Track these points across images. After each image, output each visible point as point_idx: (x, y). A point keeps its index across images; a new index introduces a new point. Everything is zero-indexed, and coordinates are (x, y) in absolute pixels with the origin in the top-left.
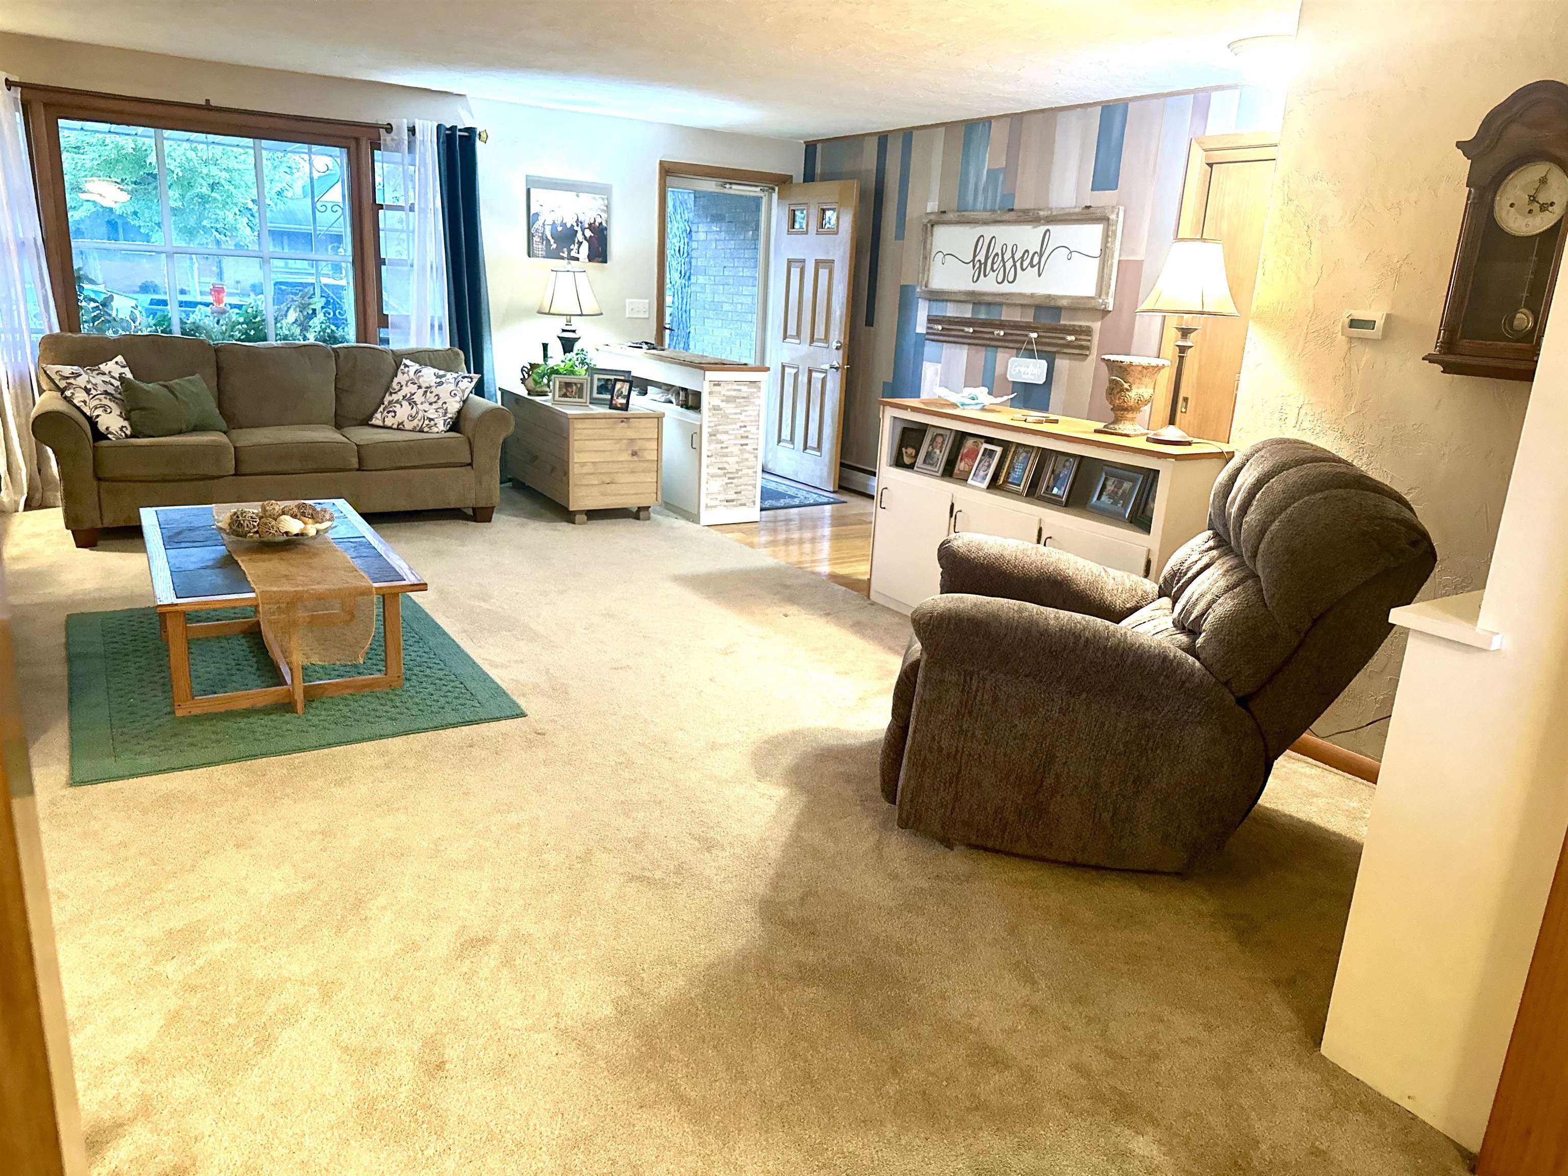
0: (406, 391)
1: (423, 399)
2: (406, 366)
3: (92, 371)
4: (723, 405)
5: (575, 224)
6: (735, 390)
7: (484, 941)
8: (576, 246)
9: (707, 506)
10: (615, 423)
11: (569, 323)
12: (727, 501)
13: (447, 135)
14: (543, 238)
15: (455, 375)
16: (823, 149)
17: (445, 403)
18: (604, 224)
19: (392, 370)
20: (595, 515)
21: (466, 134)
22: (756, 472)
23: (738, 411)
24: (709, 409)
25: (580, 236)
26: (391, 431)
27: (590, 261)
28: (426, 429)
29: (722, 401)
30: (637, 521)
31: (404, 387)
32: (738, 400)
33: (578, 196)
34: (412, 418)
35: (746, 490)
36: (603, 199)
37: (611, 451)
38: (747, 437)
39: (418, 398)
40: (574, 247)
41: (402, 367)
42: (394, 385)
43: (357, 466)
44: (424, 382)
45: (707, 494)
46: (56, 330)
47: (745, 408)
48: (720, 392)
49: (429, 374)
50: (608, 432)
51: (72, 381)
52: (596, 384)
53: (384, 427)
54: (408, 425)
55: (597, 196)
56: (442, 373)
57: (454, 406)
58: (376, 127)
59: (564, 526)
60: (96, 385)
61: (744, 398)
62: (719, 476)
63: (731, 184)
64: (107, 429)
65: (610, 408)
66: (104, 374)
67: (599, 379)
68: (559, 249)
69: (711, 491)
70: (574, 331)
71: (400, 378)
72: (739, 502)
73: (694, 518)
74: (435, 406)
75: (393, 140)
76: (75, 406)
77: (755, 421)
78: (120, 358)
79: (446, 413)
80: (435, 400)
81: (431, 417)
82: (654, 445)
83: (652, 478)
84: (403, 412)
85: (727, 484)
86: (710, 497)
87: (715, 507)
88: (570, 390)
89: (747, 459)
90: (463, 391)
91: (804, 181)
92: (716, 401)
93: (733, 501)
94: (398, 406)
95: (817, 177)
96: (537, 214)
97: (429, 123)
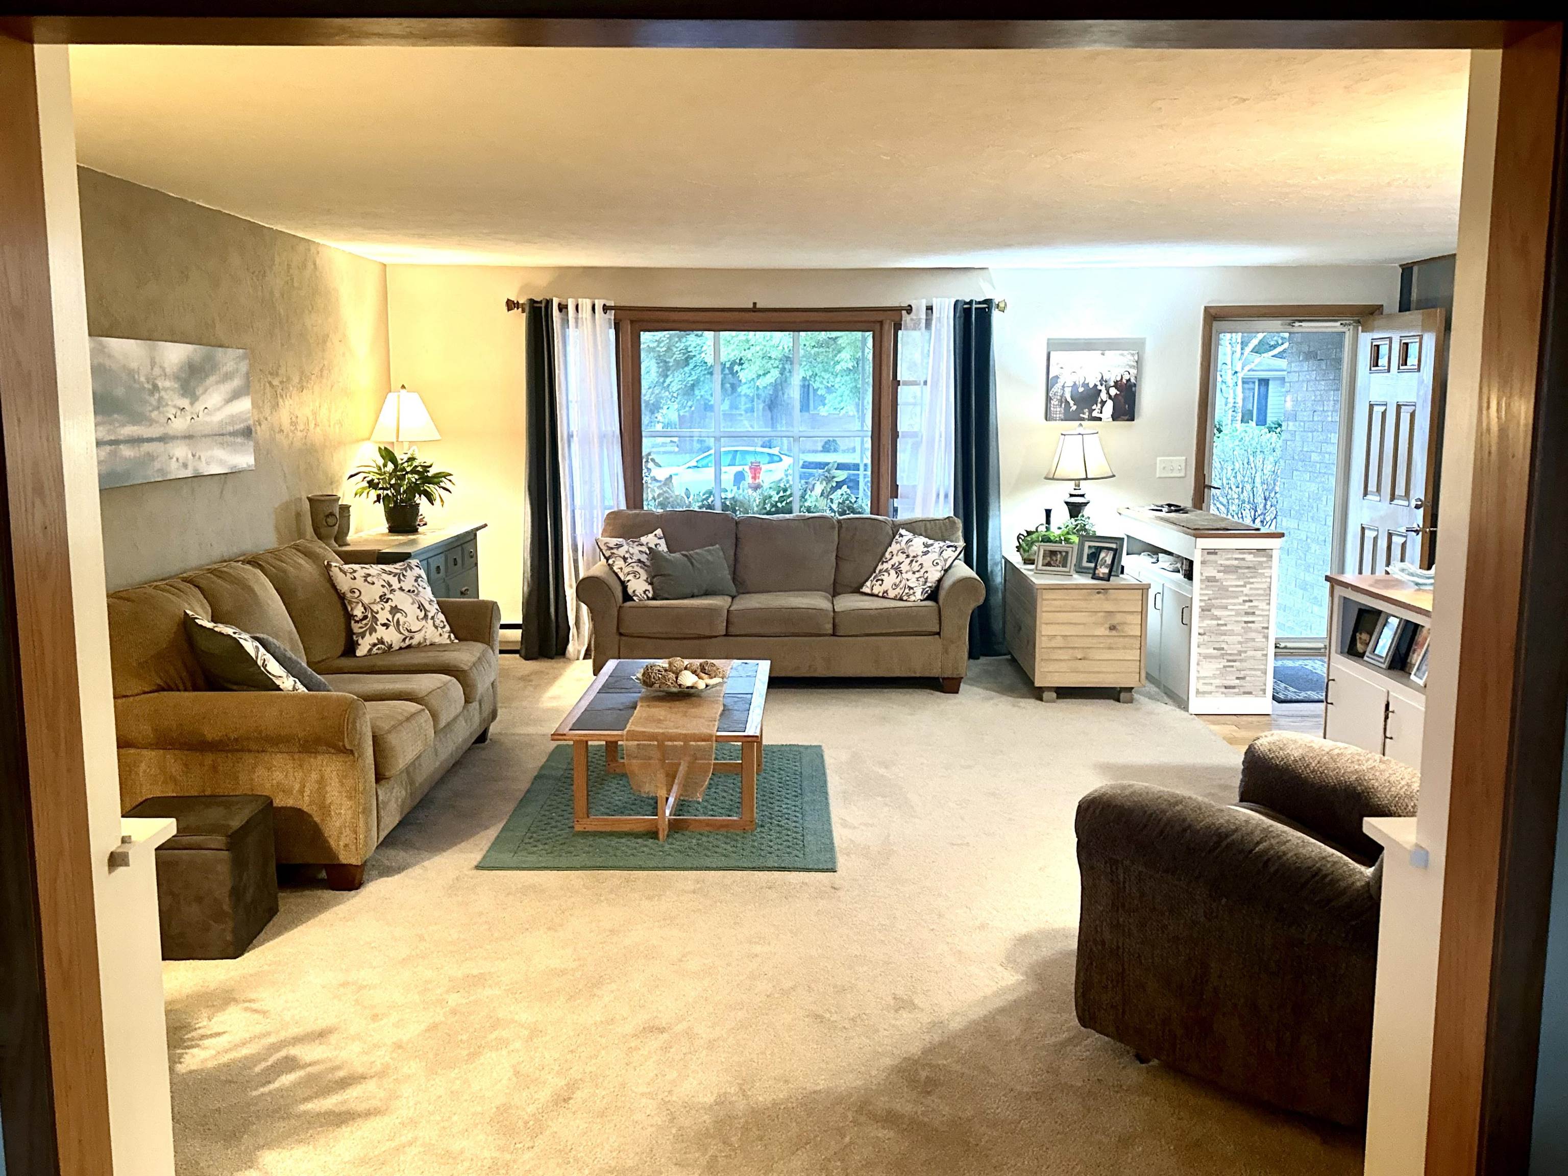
0: (895, 560)
1: (908, 568)
2: (901, 536)
3: (634, 542)
4: (1219, 576)
5: (1098, 384)
6: (1236, 559)
7: (662, 1030)
8: (1099, 405)
9: (1198, 692)
10: (1090, 594)
11: (1078, 487)
12: (1226, 687)
13: (965, 309)
14: (1063, 401)
15: (942, 544)
16: (1419, 270)
17: (927, 572)
18: (1133, 380)
19: (888, 540)
20: (1065, 693)
21: (985, 306)
22: (1266, 655)
23: (1241, 583)
24: (1201, 580)
25: (1103, 396)
26: (876, 598)
27: (1114, 420)
28: (905, 598)
29: (1219, 572)
30: (1117, 703)
31: (895, 557)
32: (1240, 571)
33: (1103, 354)
34: (896, 586)
35: (1253, 676)
36: (1133, 355)
37: (1084, 624)
38: (1253, 613)
39: (904, 567)
40: (1097, 407)
41: (897, 537)
42: (888, 555)
43: (831, 632)
44: (913, 551)
45: (1198, 678)
46: (623, 506)
47: (1251, 580)
48: (1216, 562)
49: (919, 542)
50: (1082, 604)
51: (615, 551)
52: (1086, 551)
53: (872, 595)
54: (892, 594)
55: (1125, 353)
56: (930, 542)
57: (934, 575)
58: (899, 310)
59: (1030, 705)
60: (632, 554)
61: (1248, 568)
62: (1215, 657)
63: (1300, 321)
64: (634, 592)
65: (1093, 578)
66: (642, 545)
67: (1090, 547)
68: (1080, 410)
69: (1202, 674)
70: (1082, 496)
71: (894, 547)
72: (1242, 690)
73: (1182, 704)
74: (917, 575)
75: (912, 319)
76: (614, 572)
77: (1267, 595)
78: (659, 532)
79: (926, 582)
80: (918, 569)
81: (912, 586)
82: (1137, 619)
83: (1134, 655)
84: (890, 579)
85: (1224, 667)
86: (1202, 681)
87: (1211, 693)
88: (1054, 558)
89: (1253, 640)
90: (946, 560)
91: (1400, 311)
92: (1211, 572)
93: (1234, 687)
94: (886, 574)
95: (1413, 305)
96: (1057, 377)
97: (947, 300)
